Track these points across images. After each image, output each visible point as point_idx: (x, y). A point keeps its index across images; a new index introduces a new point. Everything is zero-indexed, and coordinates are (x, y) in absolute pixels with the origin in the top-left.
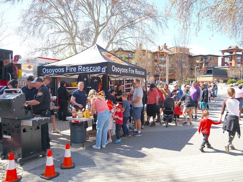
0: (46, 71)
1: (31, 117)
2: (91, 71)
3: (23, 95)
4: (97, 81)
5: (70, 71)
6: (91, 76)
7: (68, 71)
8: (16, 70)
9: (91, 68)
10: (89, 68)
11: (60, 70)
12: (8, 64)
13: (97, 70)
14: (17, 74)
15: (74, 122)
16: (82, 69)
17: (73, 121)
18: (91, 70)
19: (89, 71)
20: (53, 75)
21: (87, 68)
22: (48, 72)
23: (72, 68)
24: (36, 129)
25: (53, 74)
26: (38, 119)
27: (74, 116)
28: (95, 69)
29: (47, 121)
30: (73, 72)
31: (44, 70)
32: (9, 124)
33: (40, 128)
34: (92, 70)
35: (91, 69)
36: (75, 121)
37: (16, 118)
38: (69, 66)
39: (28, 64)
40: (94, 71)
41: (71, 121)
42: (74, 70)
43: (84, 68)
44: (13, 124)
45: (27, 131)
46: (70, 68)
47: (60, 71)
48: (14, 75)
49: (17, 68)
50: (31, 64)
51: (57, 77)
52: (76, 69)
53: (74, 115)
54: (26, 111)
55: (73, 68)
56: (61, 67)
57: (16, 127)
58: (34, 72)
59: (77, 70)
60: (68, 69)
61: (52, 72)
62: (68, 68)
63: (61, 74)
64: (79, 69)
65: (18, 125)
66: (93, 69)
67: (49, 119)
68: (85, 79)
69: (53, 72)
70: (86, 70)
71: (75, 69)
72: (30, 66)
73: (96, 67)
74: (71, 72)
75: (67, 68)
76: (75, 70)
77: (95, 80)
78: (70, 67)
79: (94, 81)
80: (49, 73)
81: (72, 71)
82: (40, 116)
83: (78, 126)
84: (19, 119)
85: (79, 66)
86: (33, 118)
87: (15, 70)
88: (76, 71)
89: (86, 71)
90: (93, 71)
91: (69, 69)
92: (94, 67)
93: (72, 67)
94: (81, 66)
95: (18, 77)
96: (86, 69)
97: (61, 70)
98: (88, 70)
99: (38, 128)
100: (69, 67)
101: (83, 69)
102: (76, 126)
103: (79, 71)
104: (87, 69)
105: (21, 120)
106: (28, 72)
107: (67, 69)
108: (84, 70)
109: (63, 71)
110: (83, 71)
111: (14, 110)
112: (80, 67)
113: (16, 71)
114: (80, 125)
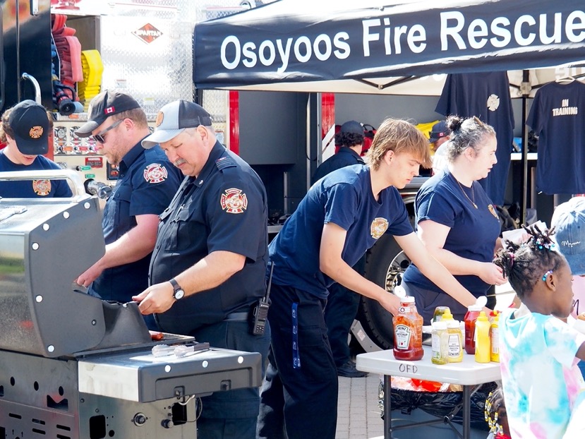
0: (243, 57)
1: (136, 345)
2: (525, 45)
3: (87, 205)
4: (574, 111)
5: (388, 52)
6: (534, 80)
7: (377, 47)
8: (69, 53)
9: (525, 25)
10: (511, 28)
11: (322, 48)
12: (25, 19)
13: (565, 39)
14: (78, 76)
15: (409, 387)
16: (464, 34)
17: (402, 383)
18: (525, 35)
19: (513, 43)
20: (282, 82)
21: (500, 25)
22: (250, 60)
23: (399, 31)
24: (165, 424)
25: (281, 73)
26: (175, 359)
27: (405, 346)
28: (550, 32)
29: (227, 376)
30: (407, 54)
31: (231, 45)
32: (13, 381)
33: (191, 414)
34: (532, 36)
35: (526, 30)
36: (416, 382)
37: (51, 349)
38: (382, 18)
39: (143, 13)
40: (548, 43)
41: (388, 378)
42: (411, 39)
43: (478, 28)
44: (36, 386)
45: (112, 433)
46: (387, 31)
47: (303, 52)
48: (57, 87)
49: (74, 42)
50: (159, 14)
51: (314, 95)
52: (423, 37)
53: (404, 338)
54: (105, 308)
55: (404, 29)
56: (331, 27)
57: (51, 403)
58: (178, 66)
59: (433, 41)
60: (376, 37)
61: (278, 63)
62: (373, 30)
63: (333, 69)
64: (445, 31)
65: (61, 391)
66: (535, 29)
67: (241, 360)
68: (493, 103)
69: (285, 58)
70: (494, 42)
71: (417, 33)
72: (149, 27)
73: (558, 17)
74: (394, 58)
75: (366, 30)
76: (417, 44)
77: (560, 106)
78: (387, 22)
79: (557, 112)
80: (259, 66)
81: (398, 51)
82: (188, 344)
83: (431, 412)
84: (67, 354)
85: (445, 17)
86: (147, 350)
87: (66, 51)
88: (423, 46)
89: (489, 47)
90: (537, 42)
91: (382, 36)
92: (543, 18)
93: (397, 20)
94: (460, 18)
95: (82, 95)
96: (491, 35)
97: (334, 48)
98: (501, 38)
99: (179, 415)
100: (377, 23)
101: (472, 34)
102: (420, 414)
103: (444, 47)
104: (496, 30)
105: (76, 359)
106: (141, 65)
107: (368, 38)
108: (478, 39)
109: (342, 51)
110: (469, 50)
111: (39, 299)
112: (452, 23)
113: (69, 61)
114: (446, 410)
